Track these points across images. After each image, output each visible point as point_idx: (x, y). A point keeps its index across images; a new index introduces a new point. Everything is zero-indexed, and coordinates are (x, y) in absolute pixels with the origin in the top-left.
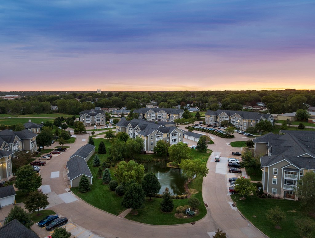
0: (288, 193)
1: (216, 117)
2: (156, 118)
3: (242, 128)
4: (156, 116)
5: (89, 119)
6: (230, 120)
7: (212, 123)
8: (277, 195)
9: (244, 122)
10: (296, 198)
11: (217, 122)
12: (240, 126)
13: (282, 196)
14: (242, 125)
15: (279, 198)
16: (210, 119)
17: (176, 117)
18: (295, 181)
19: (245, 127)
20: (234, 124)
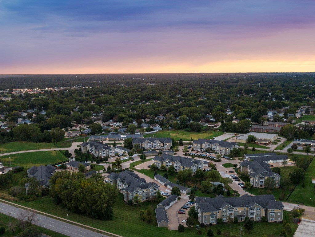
0: (261, 186)
1: (201, 145)
2: (152, 147)
3: (221, 153)
4: (152, 145)
5: (105, 152)
6: (212, 147)
7: (199, 150)
8: (257, 187)
9: (222, 149)
10: (263, 187)
11: (203, 149)
12: (220, 152)
13: (259, 187)
14: (221, 151)
15: (258, 188)
16: (198, 147)
17: (169, 145)
18: (263, 181)
19: (223, 152)
20: (215, 150)
